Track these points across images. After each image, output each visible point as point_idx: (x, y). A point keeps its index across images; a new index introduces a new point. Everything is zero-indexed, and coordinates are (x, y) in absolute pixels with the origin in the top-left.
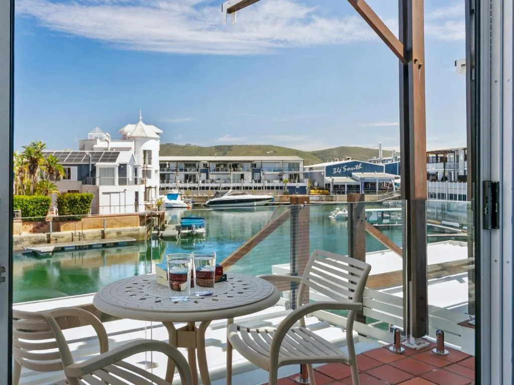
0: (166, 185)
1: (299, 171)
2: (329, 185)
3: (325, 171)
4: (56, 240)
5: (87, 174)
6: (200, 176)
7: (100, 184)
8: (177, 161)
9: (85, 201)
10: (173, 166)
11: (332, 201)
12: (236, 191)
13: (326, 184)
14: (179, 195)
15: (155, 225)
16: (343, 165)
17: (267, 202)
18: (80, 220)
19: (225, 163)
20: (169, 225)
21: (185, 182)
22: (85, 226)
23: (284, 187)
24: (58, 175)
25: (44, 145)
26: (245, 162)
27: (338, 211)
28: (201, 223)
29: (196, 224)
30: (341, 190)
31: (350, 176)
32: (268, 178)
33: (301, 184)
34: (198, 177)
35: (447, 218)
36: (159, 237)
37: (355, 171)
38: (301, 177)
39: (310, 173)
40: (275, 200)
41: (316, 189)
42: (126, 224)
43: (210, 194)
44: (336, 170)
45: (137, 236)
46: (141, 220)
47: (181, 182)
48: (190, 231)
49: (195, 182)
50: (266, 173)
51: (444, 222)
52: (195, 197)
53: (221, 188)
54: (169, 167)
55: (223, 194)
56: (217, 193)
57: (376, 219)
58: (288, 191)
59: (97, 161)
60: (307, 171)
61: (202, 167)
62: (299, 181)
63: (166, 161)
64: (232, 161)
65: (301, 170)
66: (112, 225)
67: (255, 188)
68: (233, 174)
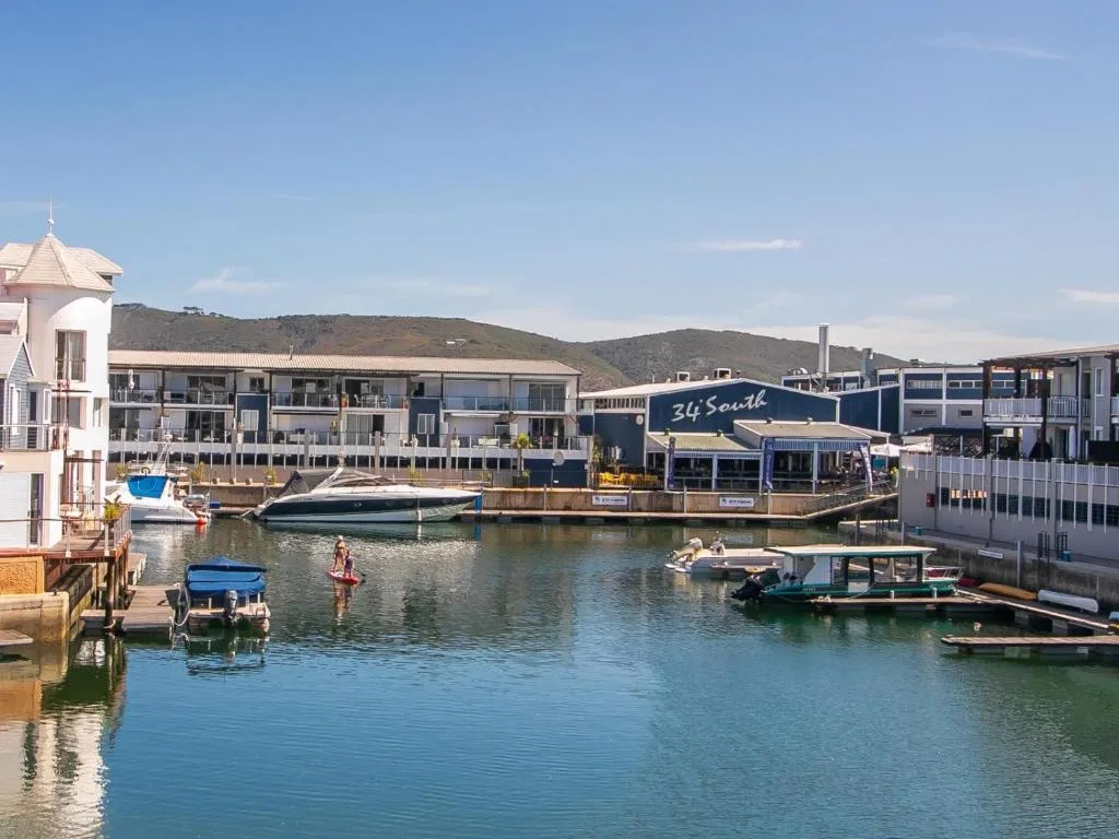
0: (125, 446)
1: (562, 409)
2: (661, 458)
3: (647, 411)
6: (239, 420)
8: (165, 369)
10: (149, 383)
11: (670, 510)
12: (358, 473)
13: (650, 455)
14: (169, 482)
15: (94, 588)
16: (706, 392)
17: (460, 510)
19: (321, 377)
20: (142, 589)
21: (190, 438)
23: (515, 460)
26: (387, 374)
27: (697, 550)
28: (253, 585)
29: (241, 586)
30: (699, 474)
31: (729, 429)
32: (461, 429)
33: (569, 454)
34: (230, 420)
35: (1055, 582)
36: (108, 630)
37: (744, 414)
38: (572, 429)
39: (599, 416)
40: (484, 504)
41: (617, 468)
43: (272, 481)
44: (684, 411)
45: (35, 626)
46: (48, 572)
47: (174, 440)
48: (222, 610)
49: (220, 438)
50: (456, 413)
51: (1045, 594)
52: (220, 488)
53: (307, 461)
54: (137, 387)
55: (315, 482)
56: (296, 477)
57: (826, 580)
58: (526, 474)
60: (590, 411)
61: (244, 389)
62: (562, 444)
63: (127, 367)
64: (343, 373)
65: (570, 407)
67: (421, 462)
68: (346, 415)
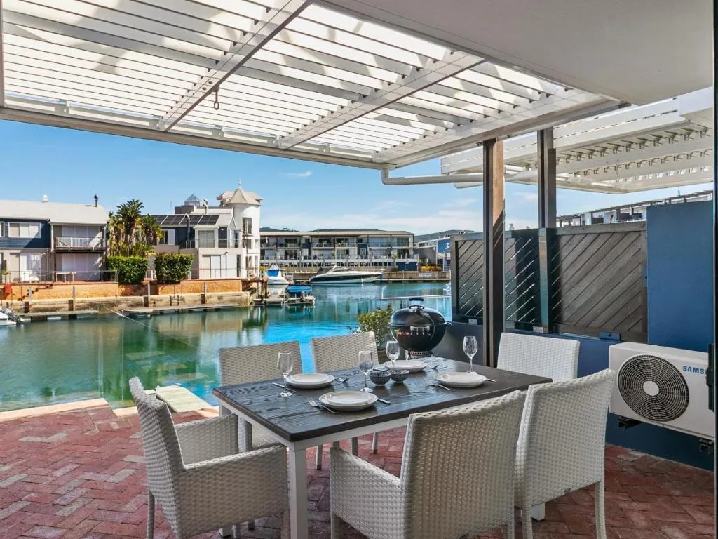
0: (266, 261)
1: (408, 246)
2: (441, 260)
3: (437, 246)
4: (154, 303)
5: (185, 238)
6: (302, 252)
7: (199, 247)
8: (277, 236)
9: (184, 262)
10: (272, 241)
11: (445, 278)
12: (341, 268)
13: (438, 260)
14: (280, 272)
17: (375, 279)
18: (179, 283)
19: (328, 238)
21: (286, 258)
22: (185, 290)
23: (393, 262)
24: (155, 236)
25: (141, 203)
26: (350, 236)
28: (309, 290)
32: (375, 253)
33: (410, 260)
34: (299, 252)
36: (262, 304)
38: (411, 252)
39: (420, 249)
40: (383, 277)
41: (427, 265)
42: (227, 289)
43: (313, 271)
45: (240, 301)
46: (243, 285)
47: (281, 259)
49: (296, 258)
50: (372, 248)
52: (297, 274)
53: (324, 264)
54: (269, 242)
55: (327, 270)
56: (321, 269)
58: (397, 267)
59: (196, 224)
60: (417, 247)
61: (303, 242)
62: (409, 257)
63: (265, 236)
64: (336, 236)
65: (411, 245)
66: (213, 289)
67: (362, 265)
68: (337, 249)
